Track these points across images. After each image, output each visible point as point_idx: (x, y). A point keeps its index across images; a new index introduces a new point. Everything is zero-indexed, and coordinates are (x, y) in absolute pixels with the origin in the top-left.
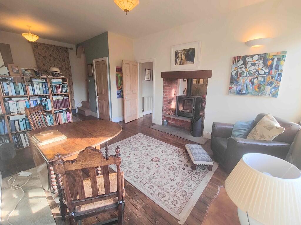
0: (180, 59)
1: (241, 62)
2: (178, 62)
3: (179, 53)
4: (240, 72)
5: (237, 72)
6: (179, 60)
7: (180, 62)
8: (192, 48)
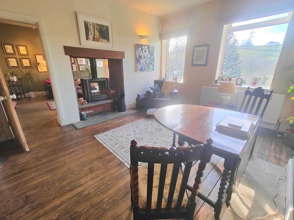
0: (93, 33)
1: (140, 49)
2: (91, 37)
3: (90, 26)
4: (140, 55)
5: (139, 55)
6: (91, 34)
7: (94, 37)
8: (106, 25)
